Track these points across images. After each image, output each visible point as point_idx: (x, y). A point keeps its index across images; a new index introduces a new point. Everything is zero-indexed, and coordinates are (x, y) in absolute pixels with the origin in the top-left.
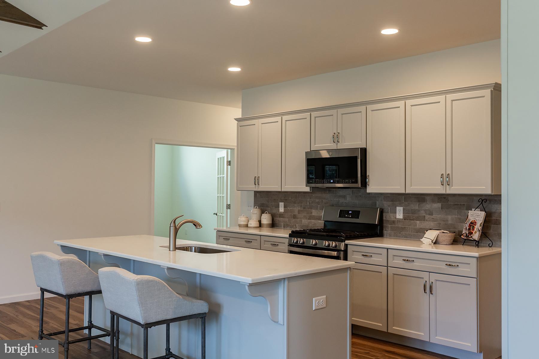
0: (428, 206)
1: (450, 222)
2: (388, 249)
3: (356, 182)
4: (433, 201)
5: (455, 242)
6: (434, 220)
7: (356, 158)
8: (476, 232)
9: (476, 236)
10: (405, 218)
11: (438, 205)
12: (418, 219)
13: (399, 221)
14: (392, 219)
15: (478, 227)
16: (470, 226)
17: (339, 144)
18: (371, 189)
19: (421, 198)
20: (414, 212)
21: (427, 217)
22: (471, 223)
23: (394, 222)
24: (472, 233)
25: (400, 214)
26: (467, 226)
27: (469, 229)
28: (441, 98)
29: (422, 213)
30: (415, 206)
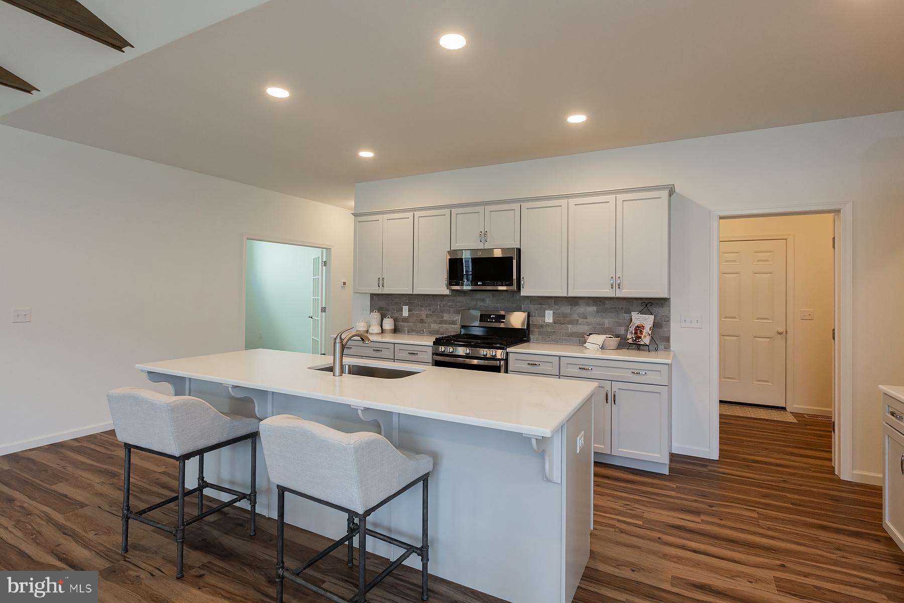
0: (582, 309)
1: (606, 325)
2: (560, 357)
3: (511, 285)
4: (588, 305)
5: (620, 346)
6: (588, 324)
7: (511, 259)
8: (645, 337)
9: (646, 340)
10: (554, 322)
11: (593, 309)
12: (571, 322)
13: (548, 325)
14: (540, 322)
15: (647, 330)
16: (636, 329)
17: (486, 243)
18: (524, 293)
19: (574, 301)
20: (565, 315)
21: (580, 321)
22: (637, 327)
23: (542, 326)
24: (640, 337)
25: (549, 317)
26: (632, 329)
27: (636, 333)
28: (610, 198)
29: (575, 317)
30: (566, 309)
